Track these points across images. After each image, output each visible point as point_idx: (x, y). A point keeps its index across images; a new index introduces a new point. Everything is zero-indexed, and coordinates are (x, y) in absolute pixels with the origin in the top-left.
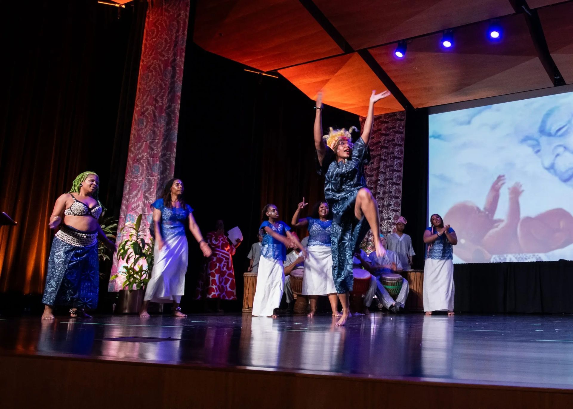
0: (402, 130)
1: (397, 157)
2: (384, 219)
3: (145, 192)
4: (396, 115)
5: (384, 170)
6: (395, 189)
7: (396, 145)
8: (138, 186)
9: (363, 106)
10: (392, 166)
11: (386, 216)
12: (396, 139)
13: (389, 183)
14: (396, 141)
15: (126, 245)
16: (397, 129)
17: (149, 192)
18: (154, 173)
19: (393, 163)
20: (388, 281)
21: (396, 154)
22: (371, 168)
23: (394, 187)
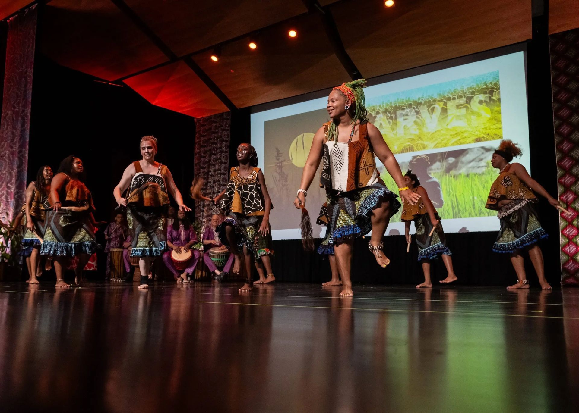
0: (228, 128)
1: (224, 151)
3: (7, 183)
4: (223, 115)
5: (214, 162)
7: (223, 141)
9: (195, 109)
10: (220, 159)
12: (223, 136)
13: (217, 174)
14: (223, 137)
16: (224, 127)
19: (221, 156)
20: (214, 255)
21: (224, 148)
22: (204, 161)
23: (221, 176)
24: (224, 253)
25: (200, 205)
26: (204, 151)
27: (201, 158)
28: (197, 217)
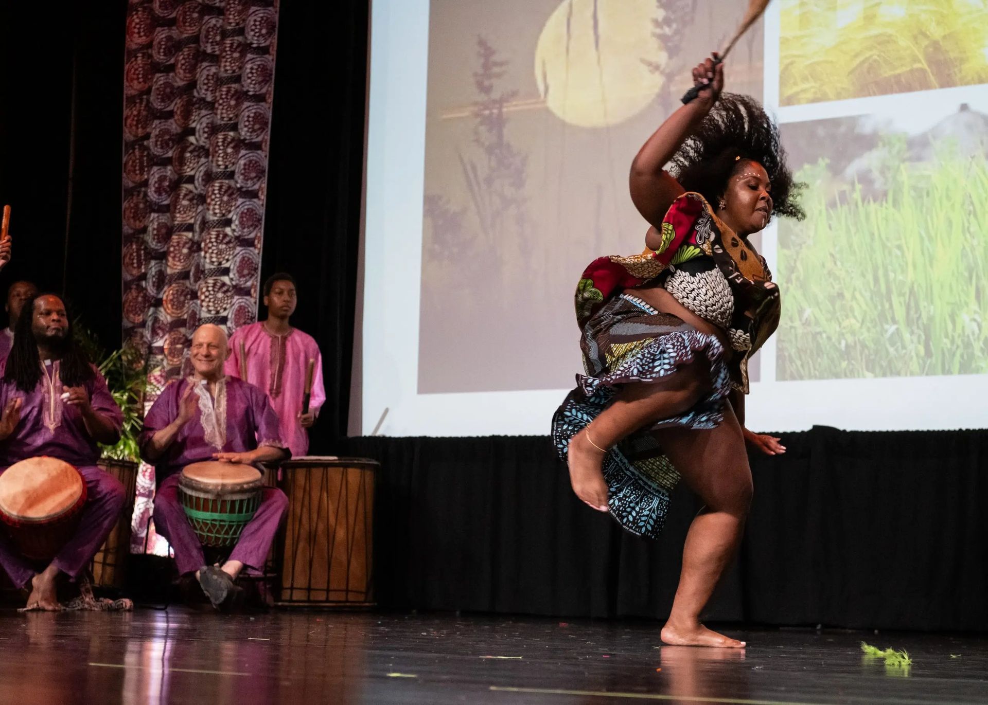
1: (255, 46)
2: (203, 272)
5: (209, 93)
6: (245, 165)
10: (238, 79)
11: (212, 263)
13: (223, 142)
19: (240, 68)
20: (202, 495)
21: (252, 33)
22: (165, 88)
23: (240, 155)
24: (242, 491)
25: (144, 277)
26: (169, 44)
27: (153, 74)
28: (133, 328)
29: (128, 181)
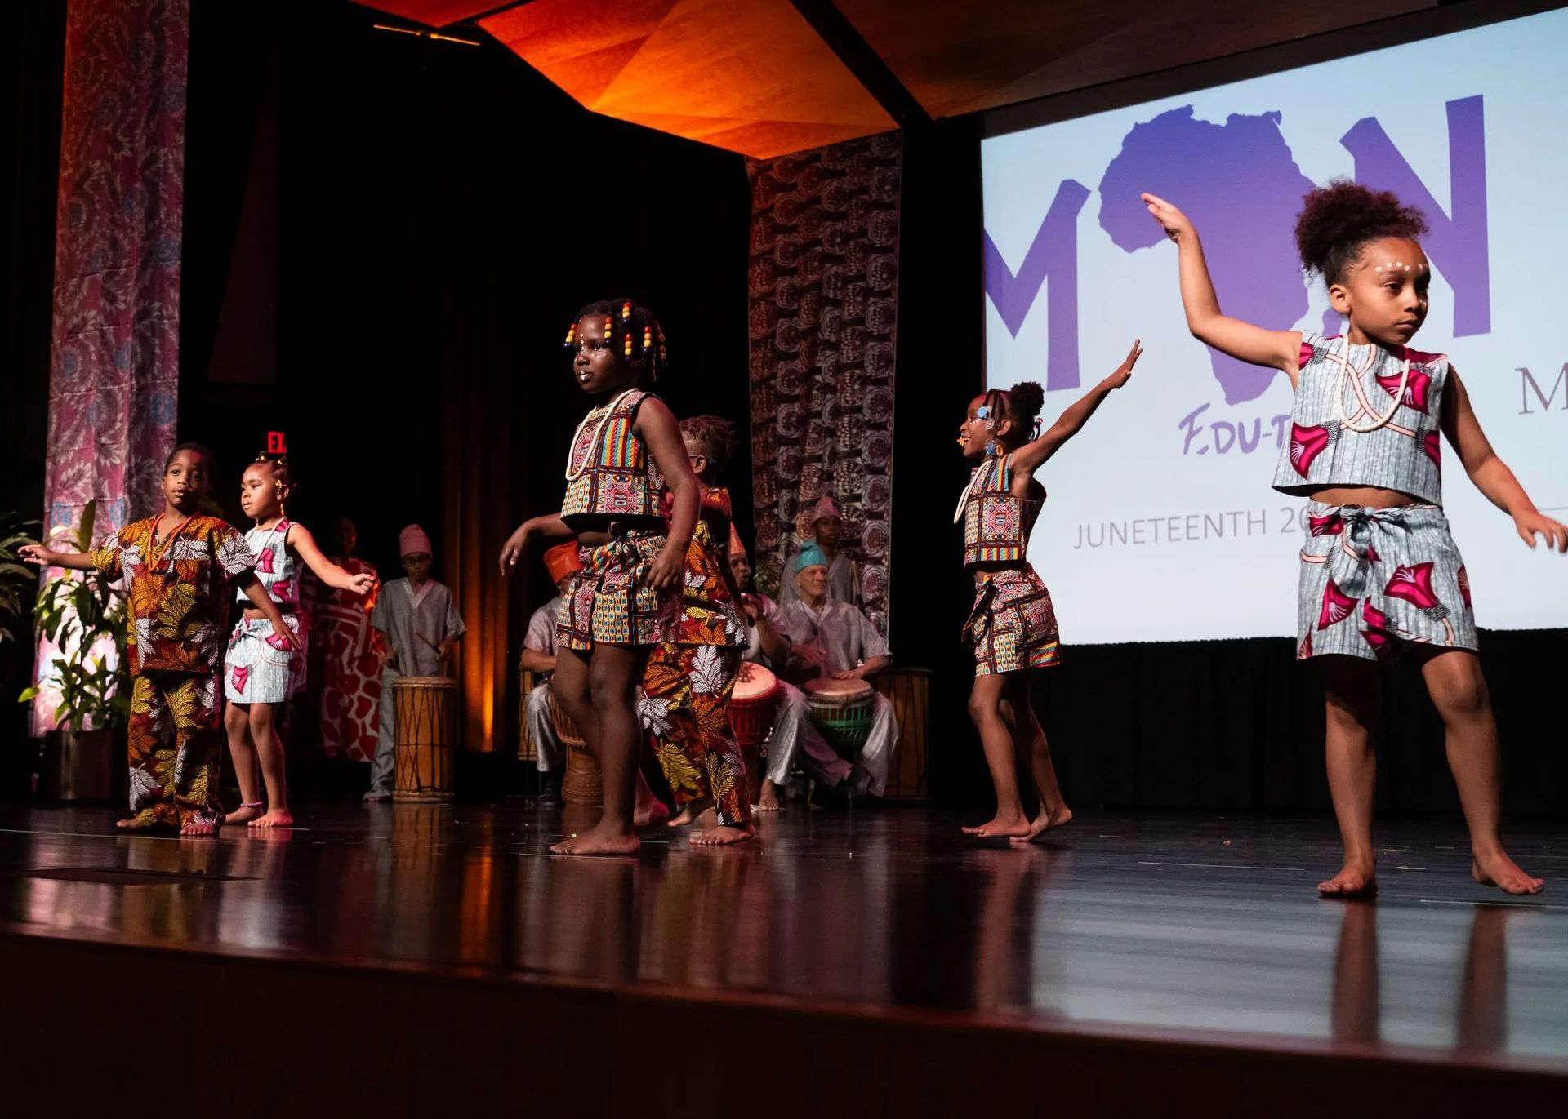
0: (889, 196)
1: (877, 290)
3: (99, 434)
4: (868, 147)
5: (832, 335)
6: (872, 399)
7: (869, 249)
8: (76, 412)
9: (757, 124)
10: (861, 321)
11: (845, 490)
12: (870, 227)
13: (850, 379)
14: (870, 235)
15: (56, 596)
16: (874, 196)
17: (112, 432)
18: (121, 374)
19: (863, 311)
21: (874, 278)
22: (789, 332)
23: (867, 391)
25: (776, 505)
26: (792, 291)
27: (778, 319)
28: (767, 551)
29: (756, 418)
